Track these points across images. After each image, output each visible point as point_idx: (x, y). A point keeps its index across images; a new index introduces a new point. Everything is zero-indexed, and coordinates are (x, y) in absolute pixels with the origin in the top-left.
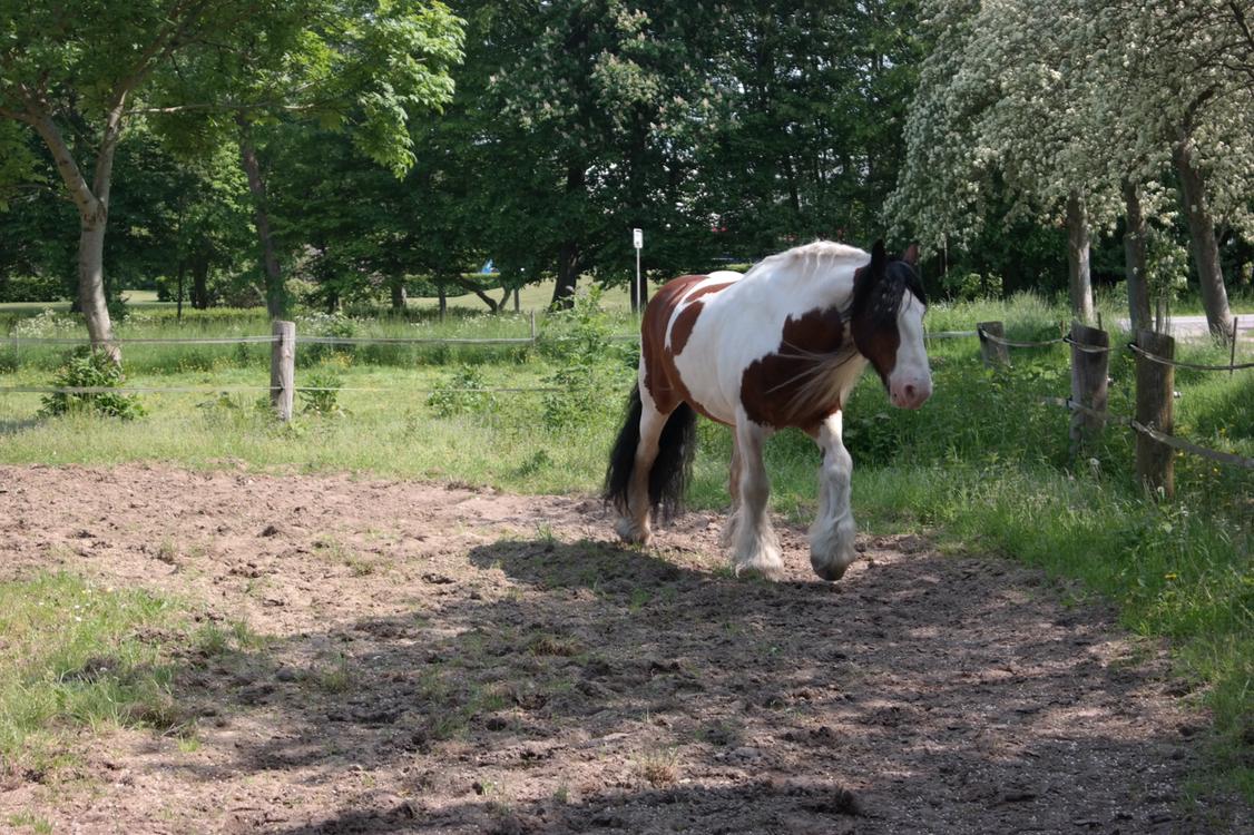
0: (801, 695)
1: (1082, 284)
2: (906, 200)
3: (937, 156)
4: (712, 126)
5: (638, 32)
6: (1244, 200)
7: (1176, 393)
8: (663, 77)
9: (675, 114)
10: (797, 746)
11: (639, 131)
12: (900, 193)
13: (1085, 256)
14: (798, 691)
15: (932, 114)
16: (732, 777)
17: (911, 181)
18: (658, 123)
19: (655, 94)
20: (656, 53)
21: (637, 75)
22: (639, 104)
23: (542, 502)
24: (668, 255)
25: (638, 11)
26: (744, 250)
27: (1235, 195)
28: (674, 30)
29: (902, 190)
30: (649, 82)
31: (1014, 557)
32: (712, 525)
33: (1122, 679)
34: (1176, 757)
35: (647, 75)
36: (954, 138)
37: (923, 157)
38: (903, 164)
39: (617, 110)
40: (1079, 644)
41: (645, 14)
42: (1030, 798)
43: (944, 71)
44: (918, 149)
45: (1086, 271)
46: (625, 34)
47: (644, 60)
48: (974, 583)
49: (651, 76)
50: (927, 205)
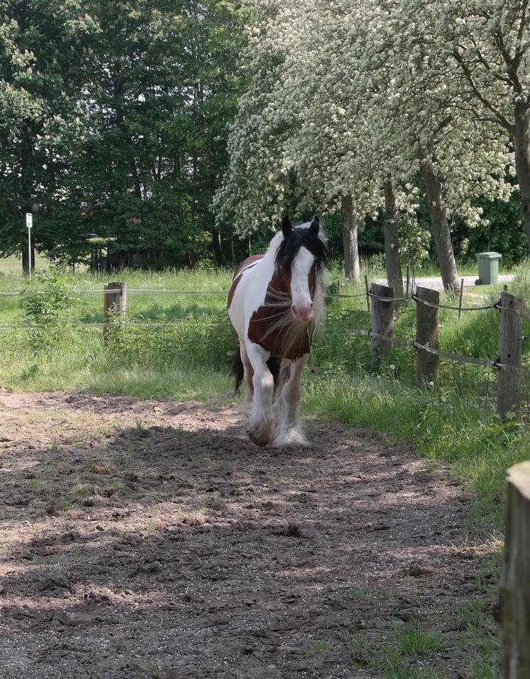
0: (248, 490)
1: (352, 255)
2: (228, 195)
3: (253, 164)
4: (82, 138)
5: (27, 67)
6: (468, 198)
7: (440, 326)
8: (46, 101)
9: (55, 129)
10: (258, 510)
11: (28, 142)
12: (224, 190)
13: (354, 235)
14: (246, 488)
15: (248, 134)
16: (230, 522)
17: (233, 181)
18: (42, 134)
19: (41, 113)
20: (41, 83)
21: (27, 99)
22: (29, 121)
23: (42, 396)
24: (51, 233)
25: (27, 51)
26: (106, 229)
27: (463, 194)
28: (53, 66)
29: (226, 188)
30: (36, 105)
31: (348, 422)
32: (156, 409)
33: (423, 480)
34: (458, 511)
35: (34, 99)
36: (265, 152)
37: (241, 165)
38: (227, 169)
39: (13, 125)
40: (396, 465)
41: (32, 53)
42: (388, 528)
43: (257, 103)
44: (239, 159)
45: (355, 246)
46: (17, 67)
47: (32, 87)
48: (327, 437)
49: (37, 100)
50: (243, 199)
